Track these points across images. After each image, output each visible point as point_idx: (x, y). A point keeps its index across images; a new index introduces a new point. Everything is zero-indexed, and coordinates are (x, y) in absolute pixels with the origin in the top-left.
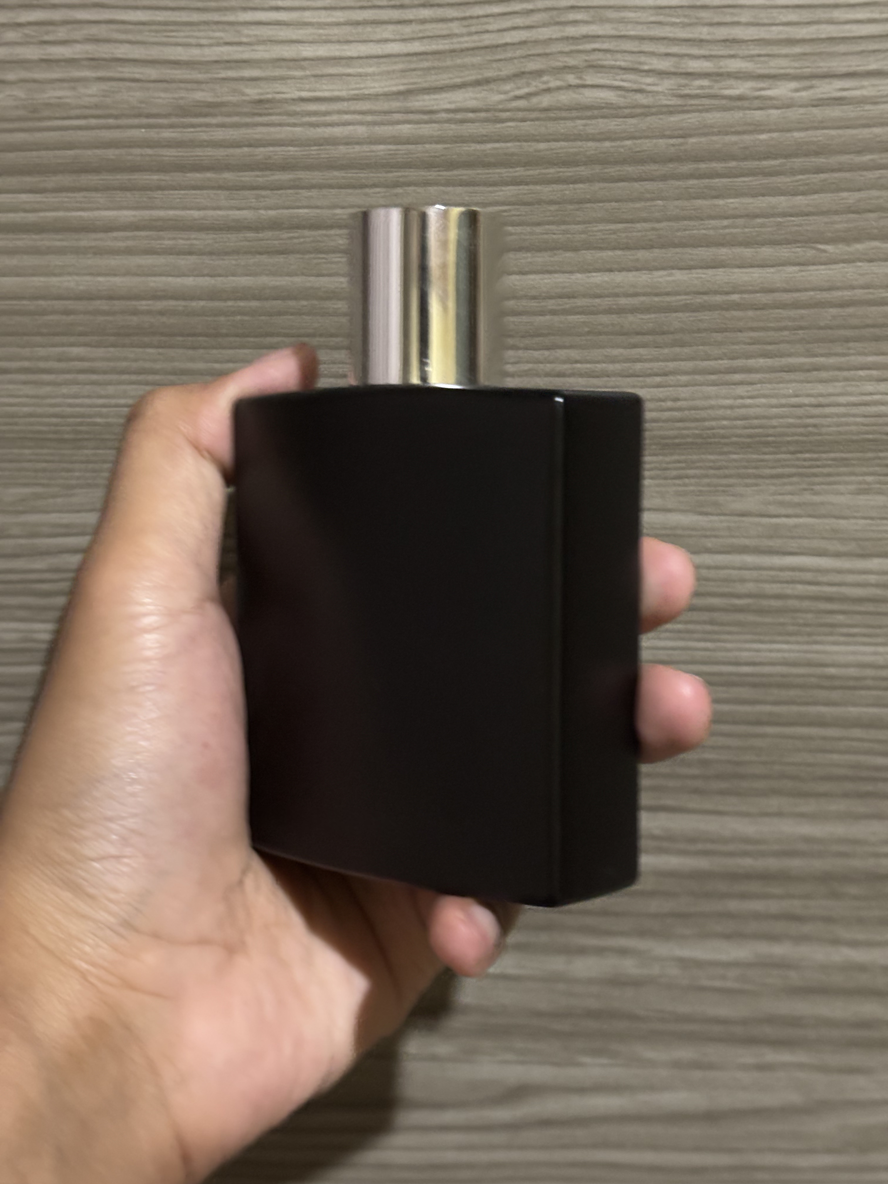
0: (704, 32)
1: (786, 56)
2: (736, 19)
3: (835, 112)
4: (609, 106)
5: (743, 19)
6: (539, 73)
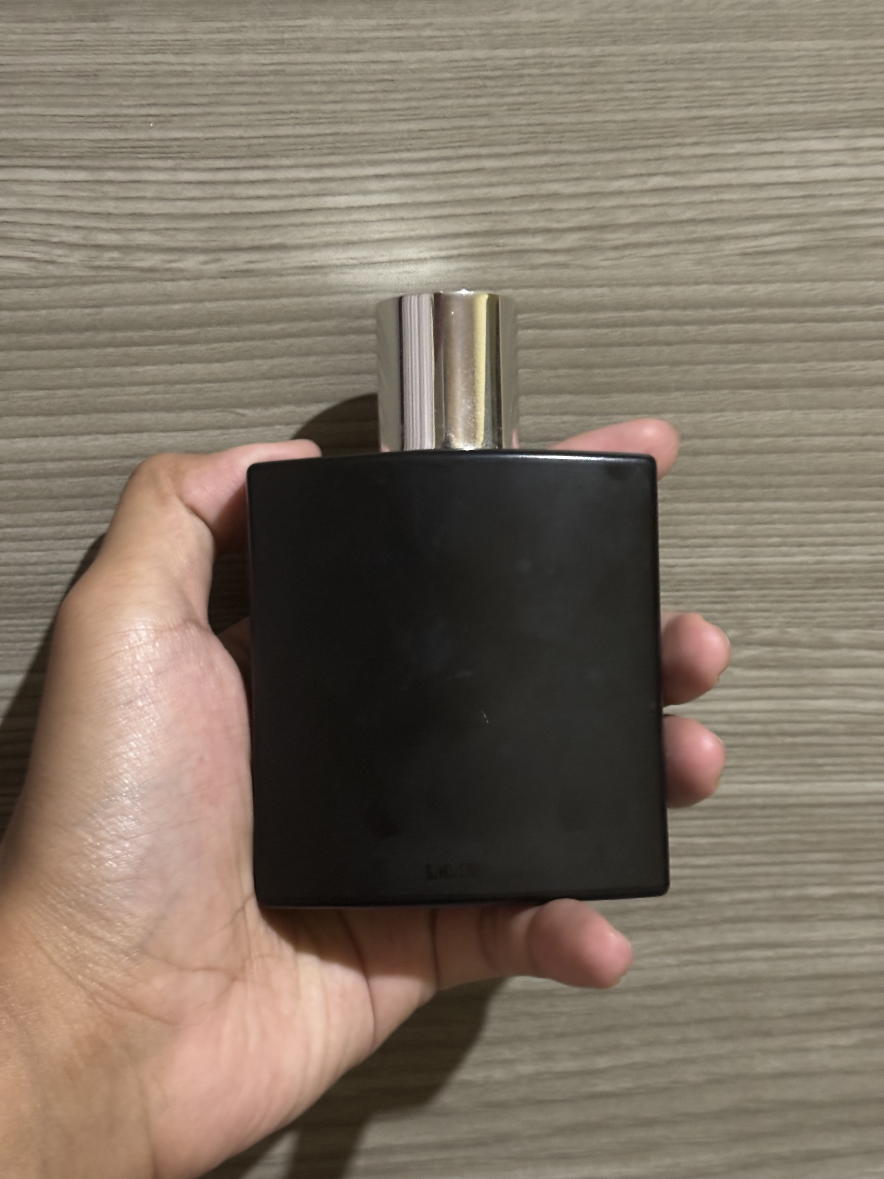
0: (110, 206)
1: (193, 230)
2: (142, 194)
3: (244, 284)
4: (22, 276)
5: (148, 194)
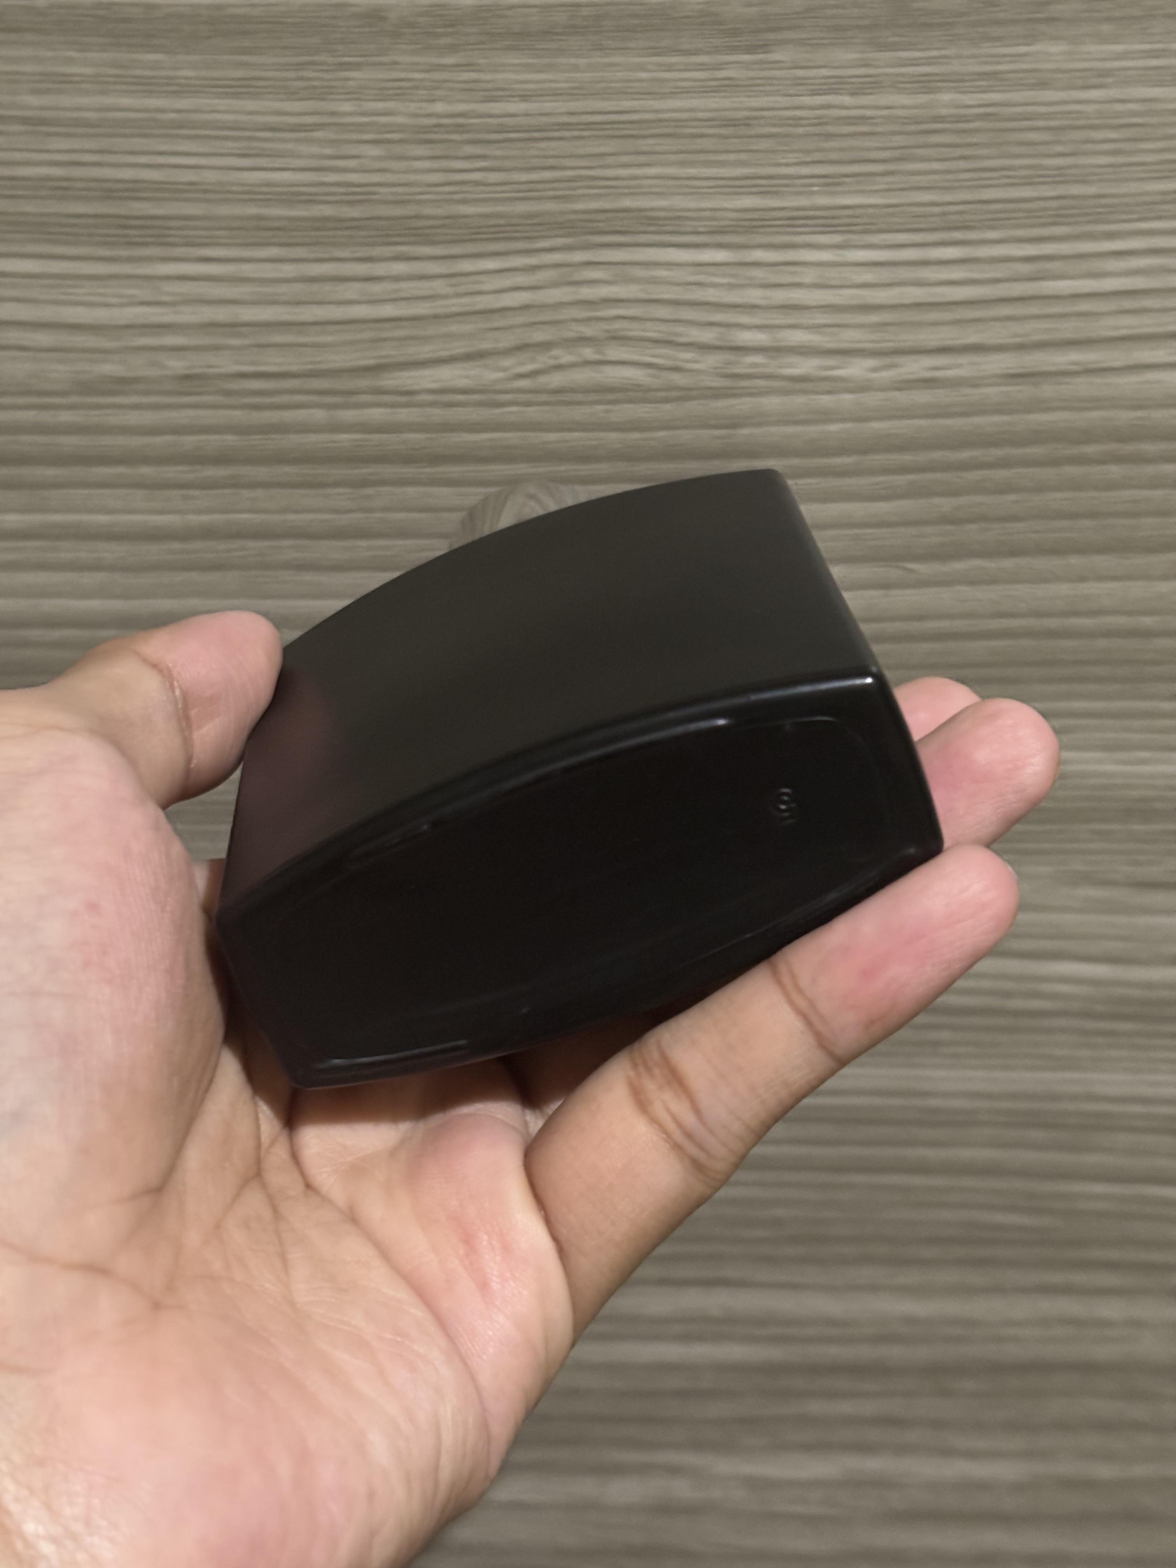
0: (754, 295)
1: (861, 326)
2: (797, 280)
3: (923, 397)
4: (637, 387)
5: (805, 280)
6: (546, 346)
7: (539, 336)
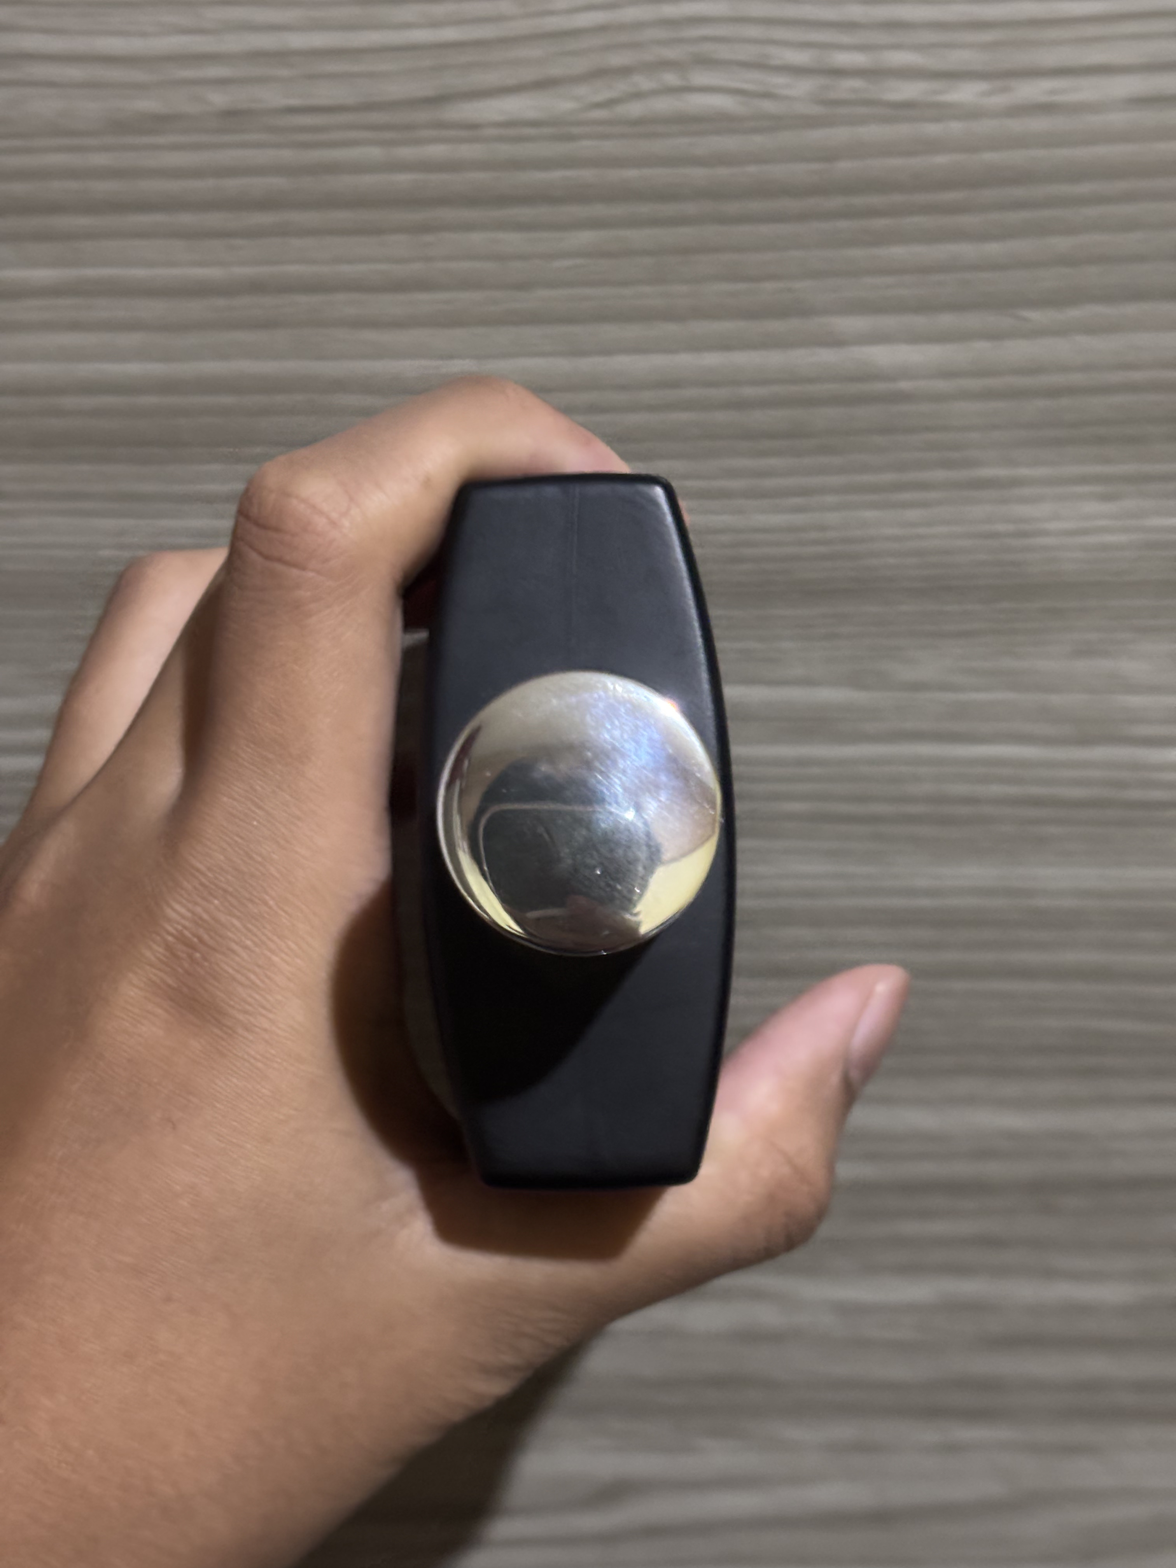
1: (973, 45)
3: (1042, 124)
4: (724, 117)
6: (625, 71)
7: (616, 60)
